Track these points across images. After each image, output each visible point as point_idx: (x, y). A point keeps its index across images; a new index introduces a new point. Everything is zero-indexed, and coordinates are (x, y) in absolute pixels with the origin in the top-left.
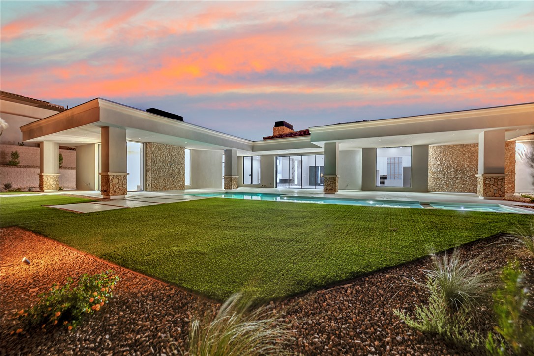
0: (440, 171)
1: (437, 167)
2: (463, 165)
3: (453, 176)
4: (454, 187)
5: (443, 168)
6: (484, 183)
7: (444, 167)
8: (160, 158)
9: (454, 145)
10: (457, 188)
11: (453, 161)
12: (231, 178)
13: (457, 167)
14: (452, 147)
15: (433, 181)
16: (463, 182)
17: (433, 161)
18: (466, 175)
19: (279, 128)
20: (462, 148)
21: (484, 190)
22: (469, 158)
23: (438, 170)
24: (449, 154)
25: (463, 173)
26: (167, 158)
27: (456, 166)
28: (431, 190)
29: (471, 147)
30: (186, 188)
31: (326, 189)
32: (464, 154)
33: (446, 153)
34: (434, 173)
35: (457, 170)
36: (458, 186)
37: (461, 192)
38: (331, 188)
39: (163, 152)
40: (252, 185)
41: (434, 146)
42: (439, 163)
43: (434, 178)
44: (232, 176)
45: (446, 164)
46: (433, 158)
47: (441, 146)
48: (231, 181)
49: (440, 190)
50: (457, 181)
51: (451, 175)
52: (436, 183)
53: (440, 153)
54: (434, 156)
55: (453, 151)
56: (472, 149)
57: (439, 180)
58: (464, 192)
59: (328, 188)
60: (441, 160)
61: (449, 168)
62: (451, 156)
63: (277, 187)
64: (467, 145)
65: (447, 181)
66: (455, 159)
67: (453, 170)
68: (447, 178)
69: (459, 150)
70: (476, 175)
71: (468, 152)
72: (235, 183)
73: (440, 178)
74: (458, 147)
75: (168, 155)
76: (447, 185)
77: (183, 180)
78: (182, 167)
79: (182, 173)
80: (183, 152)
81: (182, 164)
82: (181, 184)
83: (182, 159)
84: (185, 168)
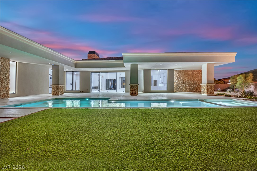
0: (177, 82)
2: (186, 80)
3: (182, 85)
4: (183, 90)
6: (207, 88)
9: (182, 70)
10: (184, 90)
11: (182, 78)
12: (59, 86)
16: (186, 87)
18: (187, 84)
19: (92, 55)
20: (185, 72)
21: (207, 91)
22: (188, 76)
24: (180, 74)
25: (186, 83)
27: (183, 80)
29: (189, 71)
30: (10, 96)
31: (132, 93)
32: (186, 75)
34: (175, 83)
35: (183, 82)
37: (185, 92)
38: (135, 92)
40: (73, 91)
41: (176, 70)
43: (175, 85)
44: (60, 85)
45: (179, 79)
48: (58, 89)
49: (177, 91)
50: (184, 87)
53: (177, 73)
54: (175, 75)
55: (182, 73)
56: (189, 72)
58: (186, 92)
59: (133, 92)
60: (178, 77)
61: (181, 81)
63: (91, 92)
64: (187, 70)
65: (180, 87)
67: (182, 82)
68: (180, 85)
69: (184, 73)
70: (201, 84)
71: (188, 74)
72: (61, 90)
73: (177, 86)
76: (180, 89)
77: (7, 89)
78: (6, 78)
79: (6, 82)
80: (7, 63)
81: (6, 74)
82: (3, 94)
83: (6, 70)
84: (9, 78)
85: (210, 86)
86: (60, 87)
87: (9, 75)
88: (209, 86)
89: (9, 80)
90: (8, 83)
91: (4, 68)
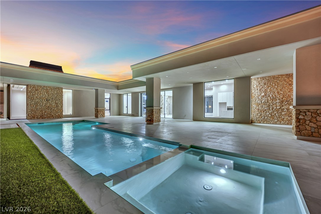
0: (265, 102)
1: (262, 98)
3: (278, 108)
4: (280, 119)
5: (268, 100)
6: (297, 118)
7: (269, 98)
8: (37, 96)
9: (279, 75)
10: (283, 120)
11: (278, 92)
13: (282, 99)
14: (277, 77)
15: (258, 112)
17: (257, 92)
23: (263, 101)
24: (274, 85)
26: (44, 96)
27: (281, 97)
28: (256, 122)
30: (64, 116)
31: (147, 120)
33: (270, 84)
34: (258, 105)
35: (282, 102)
36: (284, 119)
39: (40, 92)
40: (127, 114)
41: (258, 78)
42: (263, 94)
43: (259, 109)
44: (98, 108)
45: (271, 96)
46: (258, 89)
47: (265, 77)
48: (98, 112)
49: (265, 122)
50: (283, 113)
51: (276, 107)
52: (261, 115)
53: (265, 84)
54: (258, 88)
55: (278, 81)
57: (264, 112)
59: (149, 119)
60: (266, 91)
61: (274, 99)
62: (276, 87)
63: (141, 116)
65: (272, 112)
66: (281, 90)
69: (285, 80)
72: (102, 113)
73: (265, 110)
74: (284, 77)
75: (46, 93)
76: (272, 117)
77: (61, 111)
78: (60, 102)
79: (60, 106)
80: (60, 91)
81: (60, 99)
82: (58, 114)
83: (60, 96)
84: (62, 102)
85: (308, 113)
86: (99, 110)
87: (62, 100)
88: (305, 112)
89: (63, 104)
90: (62, 107)
91: (59, 95)
